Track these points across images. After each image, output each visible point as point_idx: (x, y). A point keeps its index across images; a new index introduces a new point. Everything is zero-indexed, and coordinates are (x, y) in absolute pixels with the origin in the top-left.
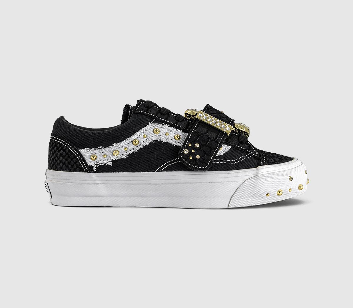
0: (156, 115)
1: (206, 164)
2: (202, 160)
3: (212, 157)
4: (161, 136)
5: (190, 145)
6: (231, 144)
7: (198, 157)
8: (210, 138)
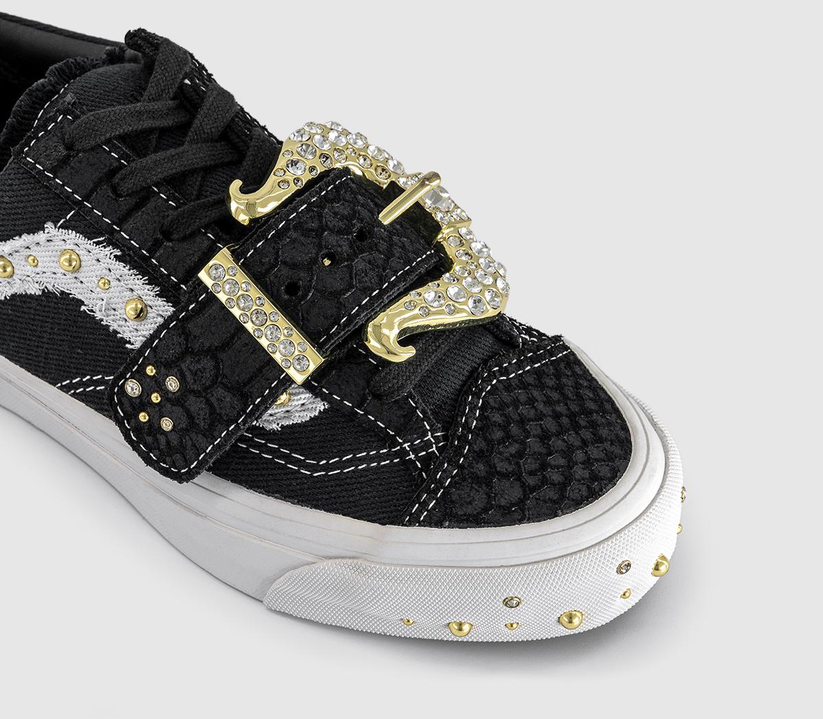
0: (86, 198)
1: (186, 461)
2: (174, 440)
3: (213, 443)
4: (82, 282)
5: (150, 371)
6: (331, 394)
7: (167, 424)
8: (224, 376)
